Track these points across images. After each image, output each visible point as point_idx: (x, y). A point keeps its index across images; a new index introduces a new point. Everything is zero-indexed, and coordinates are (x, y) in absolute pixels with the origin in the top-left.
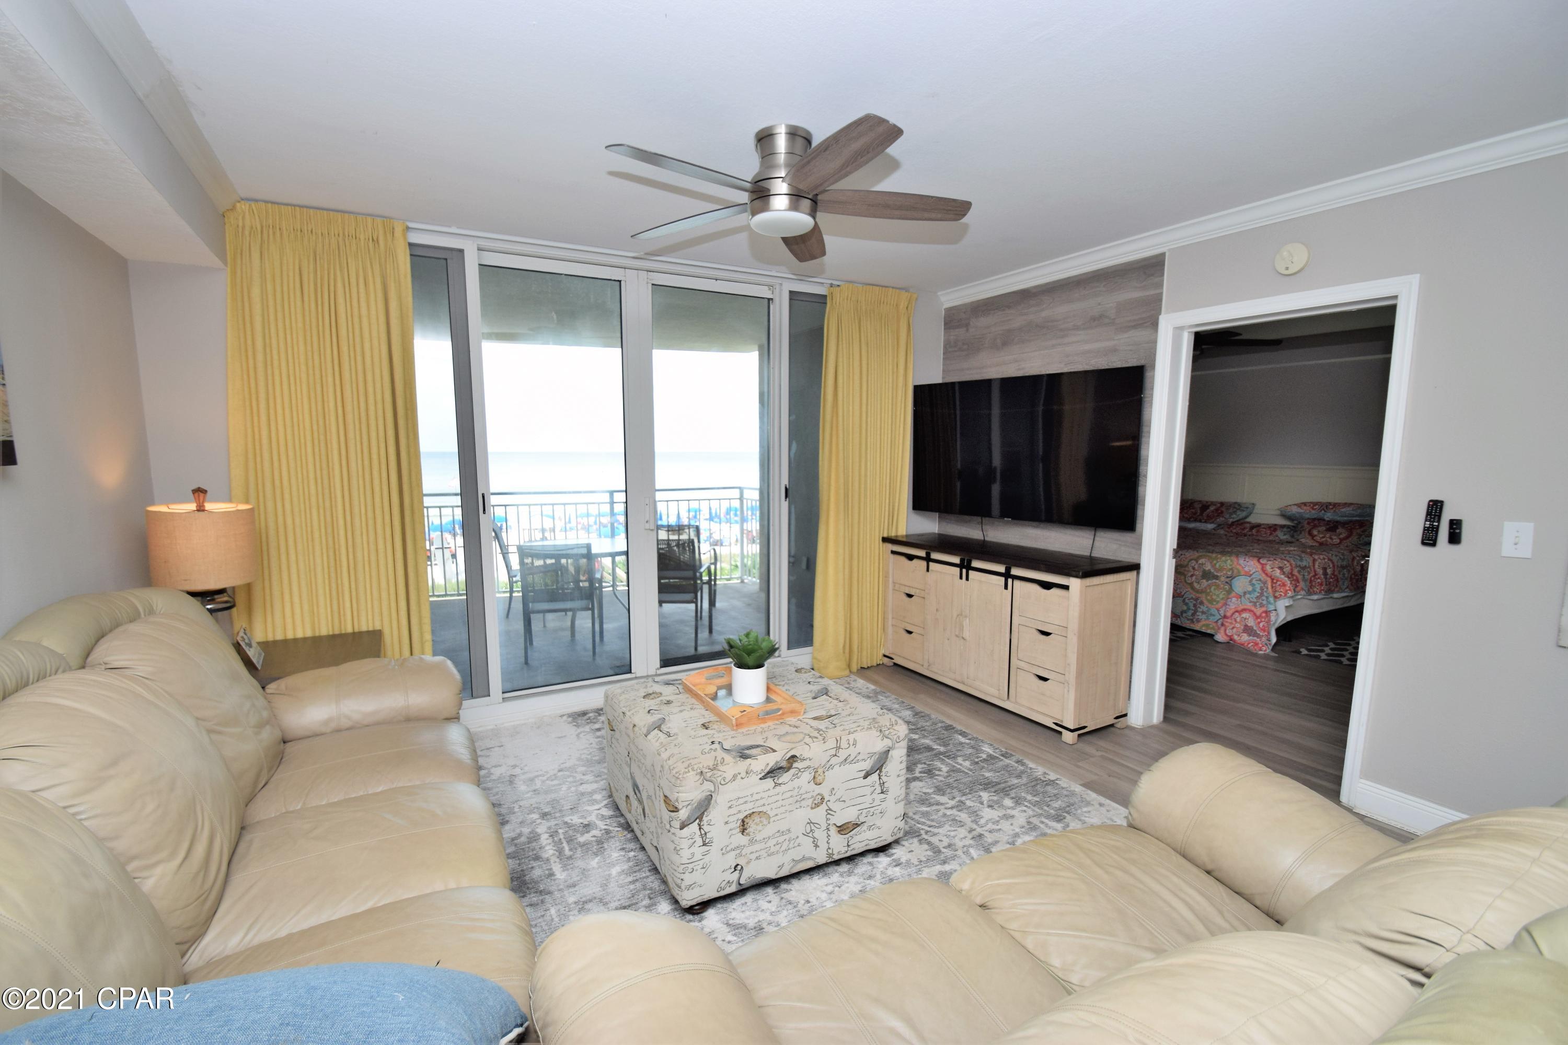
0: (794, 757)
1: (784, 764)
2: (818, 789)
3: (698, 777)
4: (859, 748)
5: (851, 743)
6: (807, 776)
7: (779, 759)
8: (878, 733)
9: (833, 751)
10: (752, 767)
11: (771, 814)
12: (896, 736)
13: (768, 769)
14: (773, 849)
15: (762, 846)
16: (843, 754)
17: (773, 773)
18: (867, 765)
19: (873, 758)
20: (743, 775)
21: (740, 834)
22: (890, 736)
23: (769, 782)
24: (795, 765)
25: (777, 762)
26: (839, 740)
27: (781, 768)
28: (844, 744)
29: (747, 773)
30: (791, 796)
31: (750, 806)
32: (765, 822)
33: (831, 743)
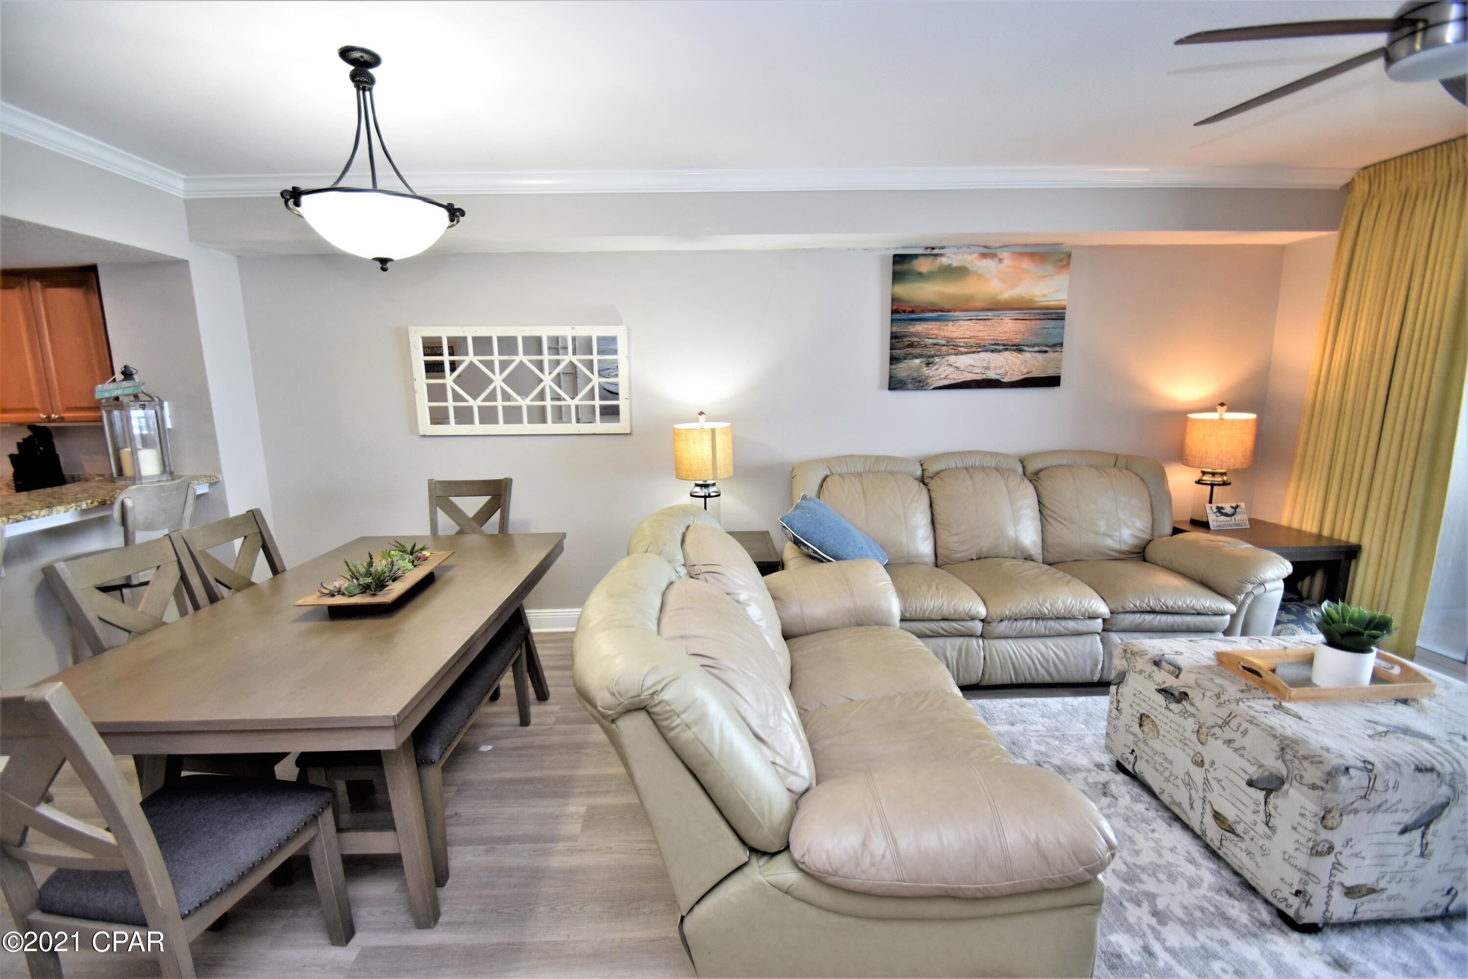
0: (1186, 694)
1: (1176, 693)
2: (1199, 748)
3: (1122, 652)
4: (1247, 742)
5: (1241, 729)
6: (1190, 724)
7: (1174, 686)
8: (1278, 749)
9: (1220, 722)
10: (1153, 674)
11: (1162, 732)
12: (1296, 772)
13: (1163, 686)
14: (1158, 766)
15: (1151, 753)
16: (1228, 734)
17: (1164, 692)
18: (1253, 772)
19: (1261, 770)
20: (1147, 676)
21: (1138, 726)
22: (1288, 763)
23: (1160, 699)
24: (1184, 702)
25: (1171, 687)
26: (1233, 715)
27: (1172, 694)
28: (1234, 723)
29: (1149, 676)
30: (1177, 731)
31: (1148, 708)
32: (1156, 735)
33: (1223, 713)
